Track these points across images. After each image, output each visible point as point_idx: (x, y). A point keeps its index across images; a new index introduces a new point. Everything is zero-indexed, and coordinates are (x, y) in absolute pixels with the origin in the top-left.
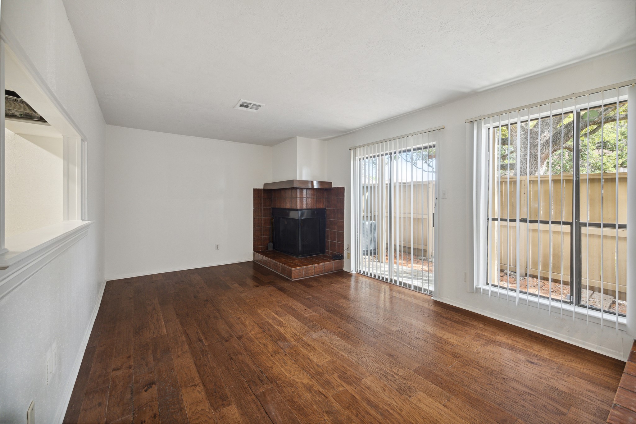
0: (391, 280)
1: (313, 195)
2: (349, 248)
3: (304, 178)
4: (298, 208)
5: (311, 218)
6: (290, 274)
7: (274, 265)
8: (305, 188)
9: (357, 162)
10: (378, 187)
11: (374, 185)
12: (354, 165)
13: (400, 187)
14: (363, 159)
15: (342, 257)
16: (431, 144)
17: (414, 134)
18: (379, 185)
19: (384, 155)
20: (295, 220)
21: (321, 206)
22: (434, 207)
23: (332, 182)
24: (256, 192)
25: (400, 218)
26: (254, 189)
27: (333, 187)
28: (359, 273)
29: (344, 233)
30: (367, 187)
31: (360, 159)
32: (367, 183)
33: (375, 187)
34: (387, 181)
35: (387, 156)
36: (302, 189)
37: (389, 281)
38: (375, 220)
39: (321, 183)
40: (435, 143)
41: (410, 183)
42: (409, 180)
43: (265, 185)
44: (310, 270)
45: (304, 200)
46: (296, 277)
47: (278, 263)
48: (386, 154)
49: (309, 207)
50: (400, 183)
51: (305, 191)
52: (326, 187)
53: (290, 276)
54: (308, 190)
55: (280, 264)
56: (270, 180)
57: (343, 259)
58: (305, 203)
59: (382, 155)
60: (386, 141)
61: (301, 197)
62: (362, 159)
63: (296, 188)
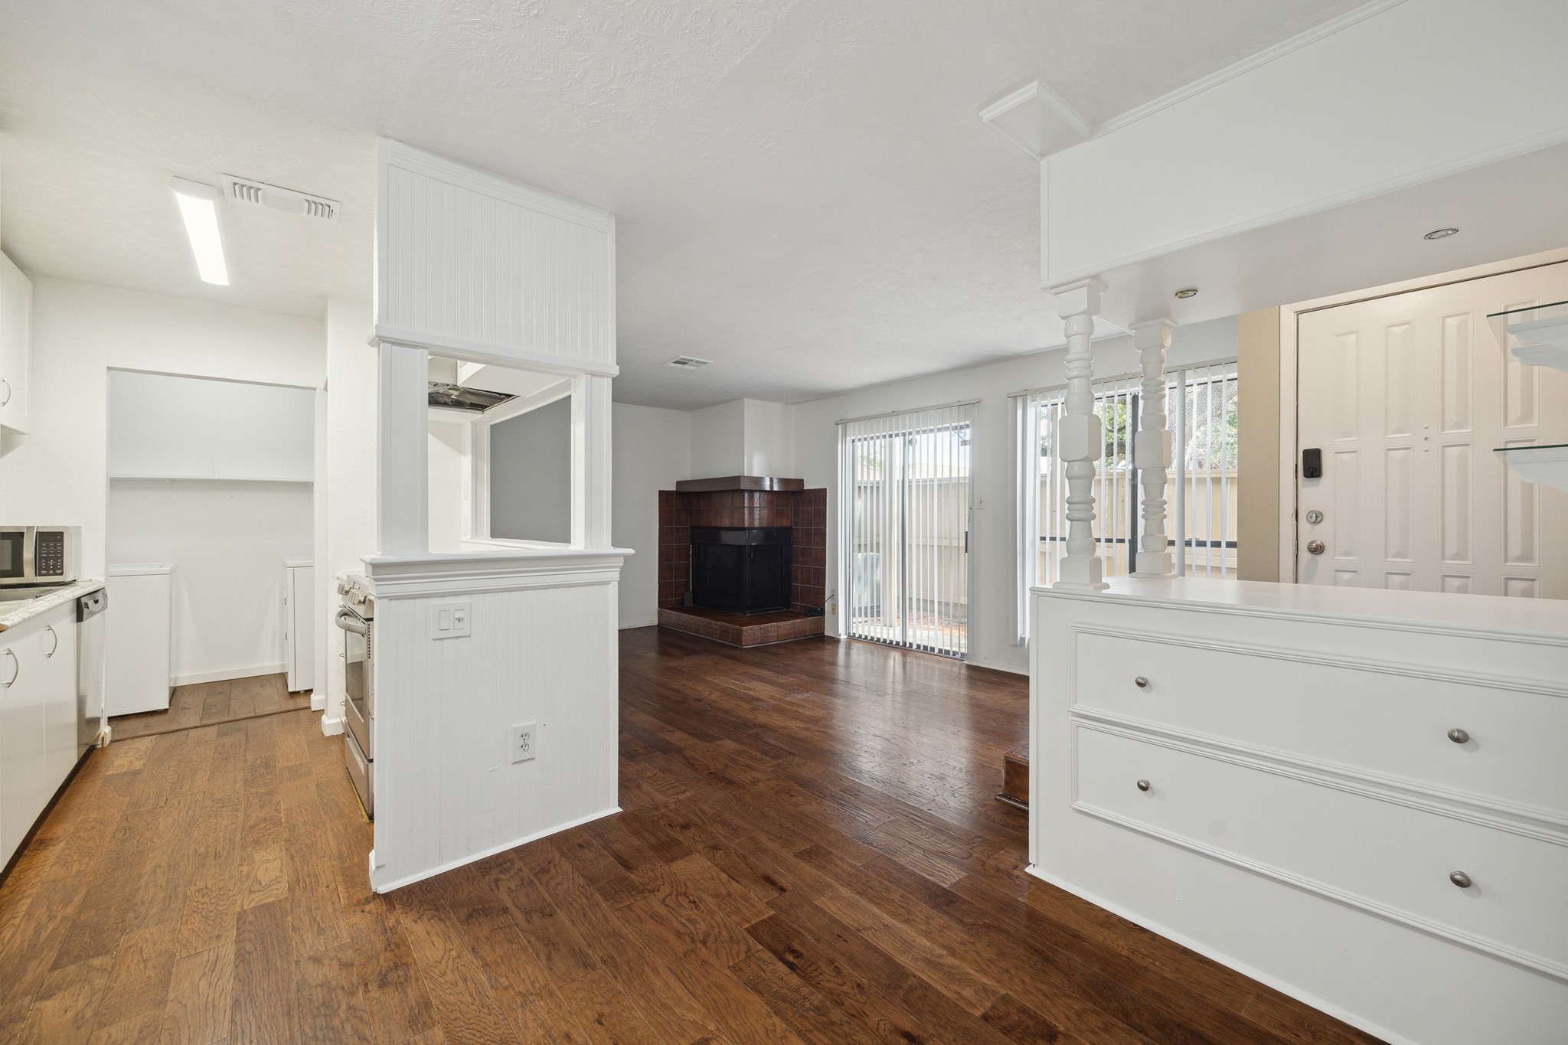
0: (905, 644)
1: (771, 503)
2: (834, 596)
3: (756, 474)
4: (746, 525)
5: (763, 543)
6: (738, 638)
7: (706, 627)
8: (757, 491)
9: (849, 444)
10: (884, 488)
11: (878, 483)
12: (844, 450)
13: (918, 486)
14: (860, 440)
15: (822, 613)
16: (962, 423)
17: (938, 408)
18: (884, 482)
19: (894, 436)
20: (740, 548)
21: (785, 522)
22: (967, 521)
23: (803, 480)
24: (663, 495)
25: (918, 546)
26: (660, 491)
27: (806, 487)
28: (852, 638)
29: (825, 569)
30: (866, 487)
31: (853, 441)
32: (865, 479)
33: (878, 487)
34: (897, 476)
35: (897, 438)
36: (751, 492)
37: (901, 644)
38: (878, 551)
39: (784, 481)
40: (968, 422)
41: (932, 480)
42: (931, 476)
43: (678, 483)
44: (770, 632)
45: (757, 512)
46: (749, 643)
47: (713, 622)
48: (897, 435)
49: (765, 524)
50: (918, 481)
51: (757, 495)
52: (794, 488)
53: (739, 641)
54: (763, 494)
55: (719, 623)
56: (688, 475)
57: (824, 615)
58: (758, 517)
59: (891, 436)
60: (895, 414)
61: (751, 505)
62: (856, 440)
63: (743, 491)
